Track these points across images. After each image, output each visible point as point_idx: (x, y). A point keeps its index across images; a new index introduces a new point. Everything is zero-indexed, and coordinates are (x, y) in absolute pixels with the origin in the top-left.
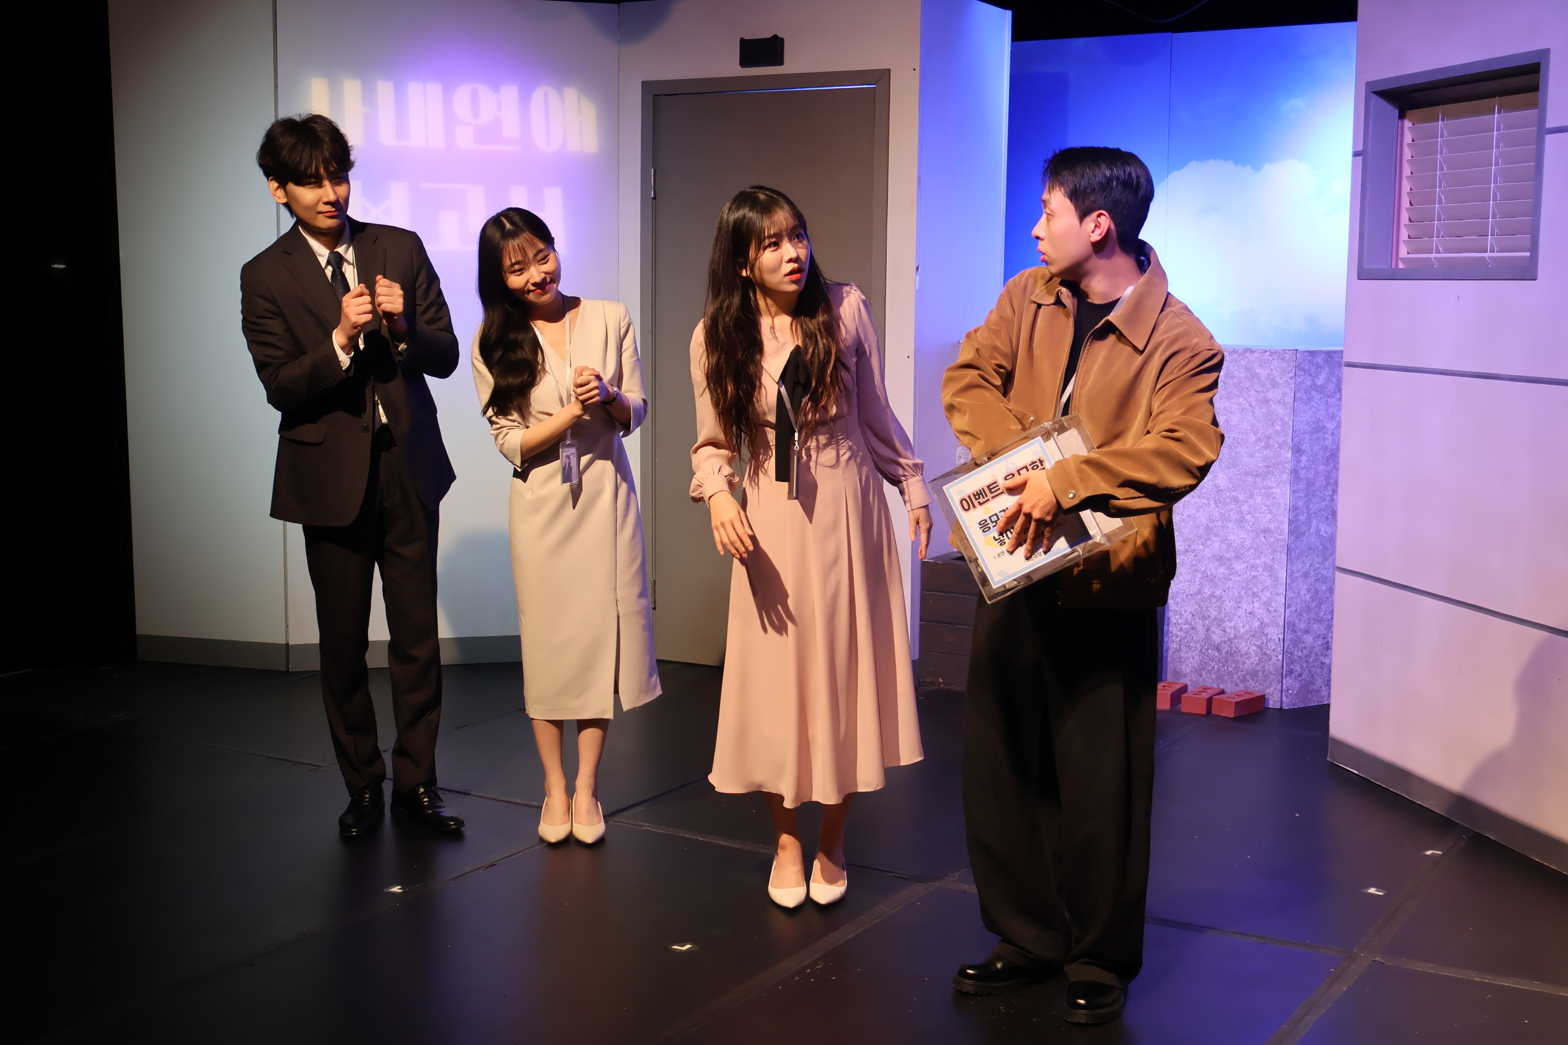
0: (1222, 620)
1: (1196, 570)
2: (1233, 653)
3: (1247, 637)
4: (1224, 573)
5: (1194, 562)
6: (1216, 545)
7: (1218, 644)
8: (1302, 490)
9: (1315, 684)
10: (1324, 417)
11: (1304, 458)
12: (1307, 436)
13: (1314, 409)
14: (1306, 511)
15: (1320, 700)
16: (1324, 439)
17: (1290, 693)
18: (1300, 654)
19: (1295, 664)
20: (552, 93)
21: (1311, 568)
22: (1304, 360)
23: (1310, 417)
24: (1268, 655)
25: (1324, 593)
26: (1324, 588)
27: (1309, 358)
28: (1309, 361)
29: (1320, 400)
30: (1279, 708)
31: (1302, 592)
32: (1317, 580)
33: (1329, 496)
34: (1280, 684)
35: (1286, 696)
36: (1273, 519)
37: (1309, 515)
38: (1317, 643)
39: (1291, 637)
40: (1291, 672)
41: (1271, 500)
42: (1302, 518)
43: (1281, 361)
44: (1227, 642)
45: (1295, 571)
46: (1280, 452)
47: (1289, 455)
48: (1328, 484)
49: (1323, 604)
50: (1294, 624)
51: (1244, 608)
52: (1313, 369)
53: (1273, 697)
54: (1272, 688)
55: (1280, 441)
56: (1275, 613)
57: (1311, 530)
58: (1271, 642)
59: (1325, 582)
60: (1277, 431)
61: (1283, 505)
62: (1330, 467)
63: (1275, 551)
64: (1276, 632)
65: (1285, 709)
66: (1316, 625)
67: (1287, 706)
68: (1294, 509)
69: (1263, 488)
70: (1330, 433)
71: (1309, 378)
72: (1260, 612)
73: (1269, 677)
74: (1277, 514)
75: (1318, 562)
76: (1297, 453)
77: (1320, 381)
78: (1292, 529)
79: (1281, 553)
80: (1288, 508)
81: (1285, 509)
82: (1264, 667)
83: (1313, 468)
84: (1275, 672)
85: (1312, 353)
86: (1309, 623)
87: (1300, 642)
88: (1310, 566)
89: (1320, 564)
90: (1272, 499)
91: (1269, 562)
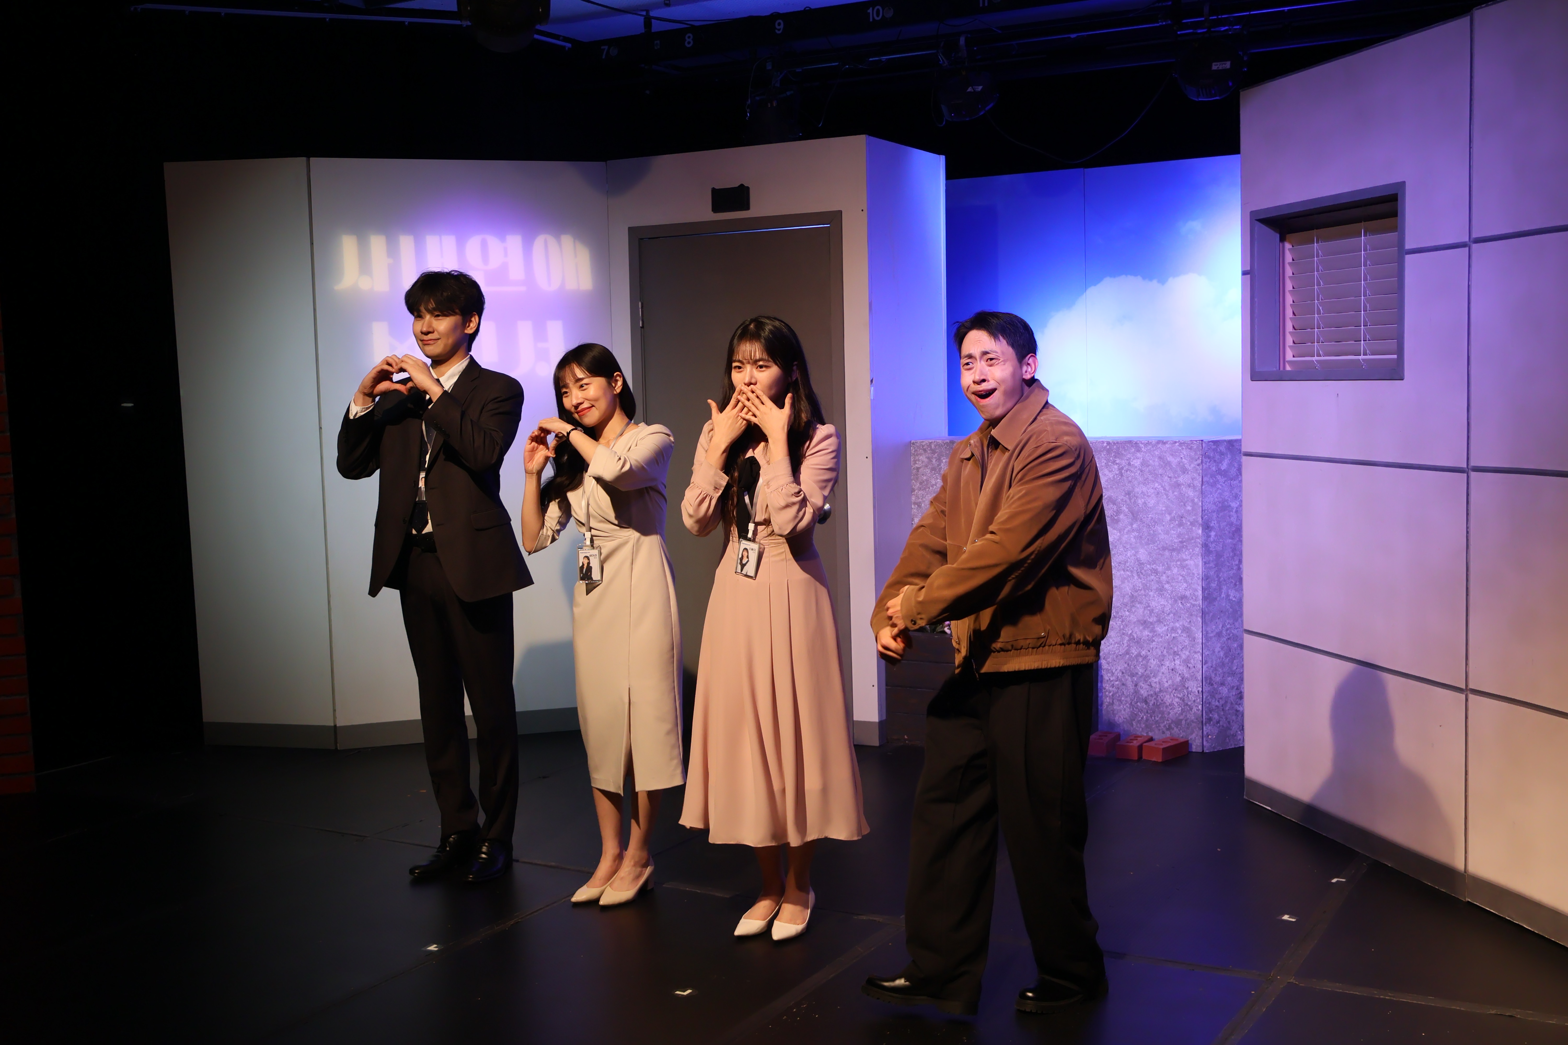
0: (1149, 677)
1: (1124, 634)
2: (1159, 705)
3: (1170, 690)
4: (1148, 635)
5: (1122, 627)
6: (1140, 611)
7: (1146, 697)
8: (1213, 561)
9: (1231, 730)
10: (1229, 497)
11: (1213, 534)
12: (1215, 515)
13: (1219, 491)
14: (1217, 579)
15: (1236, 743)
16: (1230, 516)
17: (1210, 738)
18: (1217, 703)
19: (1213, 713)
20: (551, 240)
21: (1223, 628)
22: (1209, 449)
23: (1217, 498)
24: (1189, 706)
25: (1235, 650)
26: (1236, 646)
27: (1214, 447)
28: (1214, 450)
29: (1224, 483)
30: (1201, 751)
31: (1217, 650)
32: (1229, 639)
33: (1236, 565)
34: (1201, 731)
35: (1207, 741)
36: (1188, 587)
37: (1219, 582)
38: (1231, 694)
39: (1209, 689)
40: (1210, 720)
41: (1186, 571)
42: (1213, 585)
43: (1189, 450)
44: (1154, 695)
45: (1210, 632)
46: (1192, 529)
47: (1200, 531)
48: (1235, 555)
49: (1235, 660)
50: (1211, 678)
51: (1167, 665)
52: (1217, 457)
53: (1195, 742)
54: (1194, 735)
55: (1192, 520)
56: (1194, 669)
57: (1222, 596)
58: (1192, 694)
59: (1236, 640)
60: (1189, 510)
61: (1196, 575)
62: (1236, 541)
63: (1192, 615)
64: (1195, 685)
65: (1206, 753)
66: (1229, 679)
67: (1207, 750)
68: (1206, 578)
69: (1178, 560)
70: (1234, 511)
71: (1214, 464)
72: (1182, 669)
73: (1191, 725)
74: (1191, 583)
75: (1229, 623)
76: (1206, 529)
77: (1224, 466)
78: (1206, 595)
79: (1197, 617)
80: (1201, 578)
81: (1198, 578)
82: (1186, 716)
83: (1221, 542)
84: (1196, 720)
85: (1215, 442)
86: (1223, 677)
87: (1217, 693)
88: (1222, 627)
89: (1231, 625)
90: (1187, 569)
91: (1186, 625)
